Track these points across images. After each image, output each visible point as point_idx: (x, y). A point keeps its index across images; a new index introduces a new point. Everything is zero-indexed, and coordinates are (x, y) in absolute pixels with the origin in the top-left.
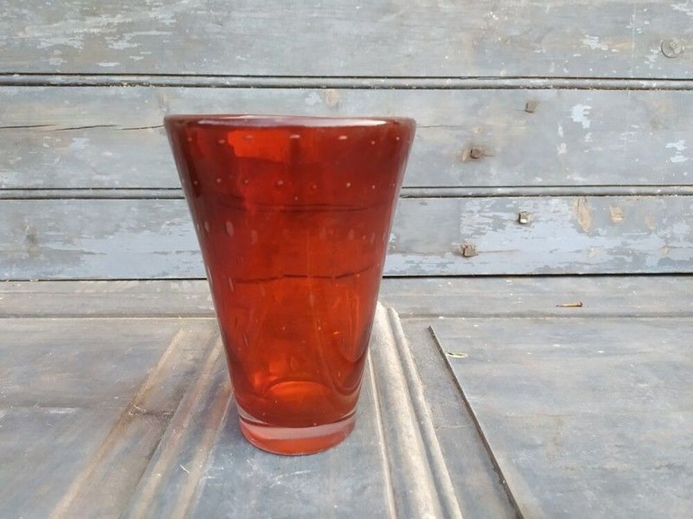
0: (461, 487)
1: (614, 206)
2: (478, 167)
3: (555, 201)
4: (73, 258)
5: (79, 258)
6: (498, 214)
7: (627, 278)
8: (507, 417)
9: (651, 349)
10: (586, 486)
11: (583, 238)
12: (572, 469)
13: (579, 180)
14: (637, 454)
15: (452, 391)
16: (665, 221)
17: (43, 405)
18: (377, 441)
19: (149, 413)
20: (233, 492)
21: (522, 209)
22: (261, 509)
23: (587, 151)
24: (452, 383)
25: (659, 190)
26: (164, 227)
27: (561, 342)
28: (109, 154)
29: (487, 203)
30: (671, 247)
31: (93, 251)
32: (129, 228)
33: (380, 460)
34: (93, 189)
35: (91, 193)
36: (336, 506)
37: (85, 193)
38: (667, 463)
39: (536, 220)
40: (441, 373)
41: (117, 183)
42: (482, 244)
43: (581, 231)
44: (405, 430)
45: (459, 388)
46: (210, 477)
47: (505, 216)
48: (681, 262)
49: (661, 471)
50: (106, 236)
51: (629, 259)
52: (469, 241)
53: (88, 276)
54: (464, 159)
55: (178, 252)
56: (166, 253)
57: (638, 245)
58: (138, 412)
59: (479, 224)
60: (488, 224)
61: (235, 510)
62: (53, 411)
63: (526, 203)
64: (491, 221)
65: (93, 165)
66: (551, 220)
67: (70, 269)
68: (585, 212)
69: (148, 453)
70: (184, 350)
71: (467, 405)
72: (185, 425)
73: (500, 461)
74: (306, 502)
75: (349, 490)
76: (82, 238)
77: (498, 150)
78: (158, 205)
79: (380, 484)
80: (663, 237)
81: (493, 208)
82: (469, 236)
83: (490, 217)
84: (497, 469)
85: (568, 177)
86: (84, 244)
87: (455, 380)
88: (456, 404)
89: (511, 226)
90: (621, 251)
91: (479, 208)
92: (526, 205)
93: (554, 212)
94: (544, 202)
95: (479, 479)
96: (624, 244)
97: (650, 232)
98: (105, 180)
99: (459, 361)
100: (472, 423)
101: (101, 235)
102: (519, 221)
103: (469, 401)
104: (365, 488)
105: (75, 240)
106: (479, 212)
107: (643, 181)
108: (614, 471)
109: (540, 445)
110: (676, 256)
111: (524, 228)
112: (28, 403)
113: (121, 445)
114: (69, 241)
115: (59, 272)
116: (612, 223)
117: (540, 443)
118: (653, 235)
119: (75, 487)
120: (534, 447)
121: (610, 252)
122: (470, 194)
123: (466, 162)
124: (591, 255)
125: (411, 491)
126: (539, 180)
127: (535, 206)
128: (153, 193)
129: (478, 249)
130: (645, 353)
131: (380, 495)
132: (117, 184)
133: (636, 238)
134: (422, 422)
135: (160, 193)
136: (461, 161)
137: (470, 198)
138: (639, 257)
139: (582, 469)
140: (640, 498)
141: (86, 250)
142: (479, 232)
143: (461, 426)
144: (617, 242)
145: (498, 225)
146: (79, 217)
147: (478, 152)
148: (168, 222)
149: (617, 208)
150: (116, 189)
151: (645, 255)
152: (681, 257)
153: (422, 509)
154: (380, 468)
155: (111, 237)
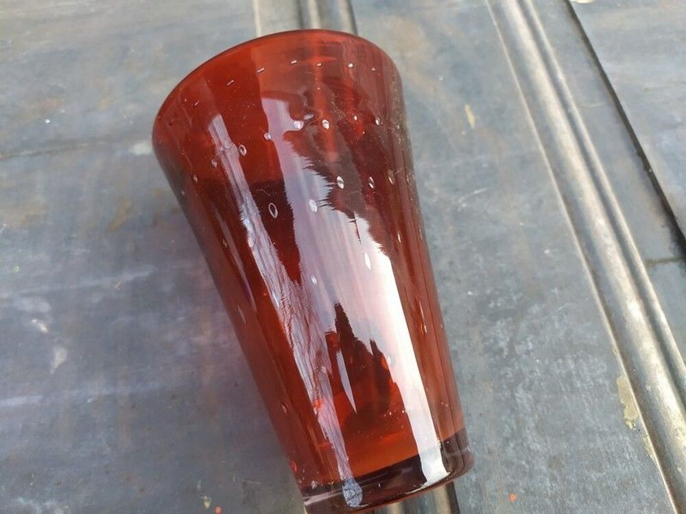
8: (647, 90)
15: (583, 54)
18: (536, 145)
22: (460, 234)
24: (582, 45)
36: (521, 224)
40: (567, 27)
44: (557, 125)
45: (593, 52)
71: (604, 76)
73: (646, 147)
74: (495, 222)
75: (528, 206)
79: (553, 196)
84: (641, 154)
87: (586, 39)
88: (590, 74)
100: (611, 99)
103: (607, 71)
104: (540, 201)
109: (681, 124)
117: (679, 120)
120: (674, 126)
125: (580, 199)
131: (556, 208)
143: (601, 105)
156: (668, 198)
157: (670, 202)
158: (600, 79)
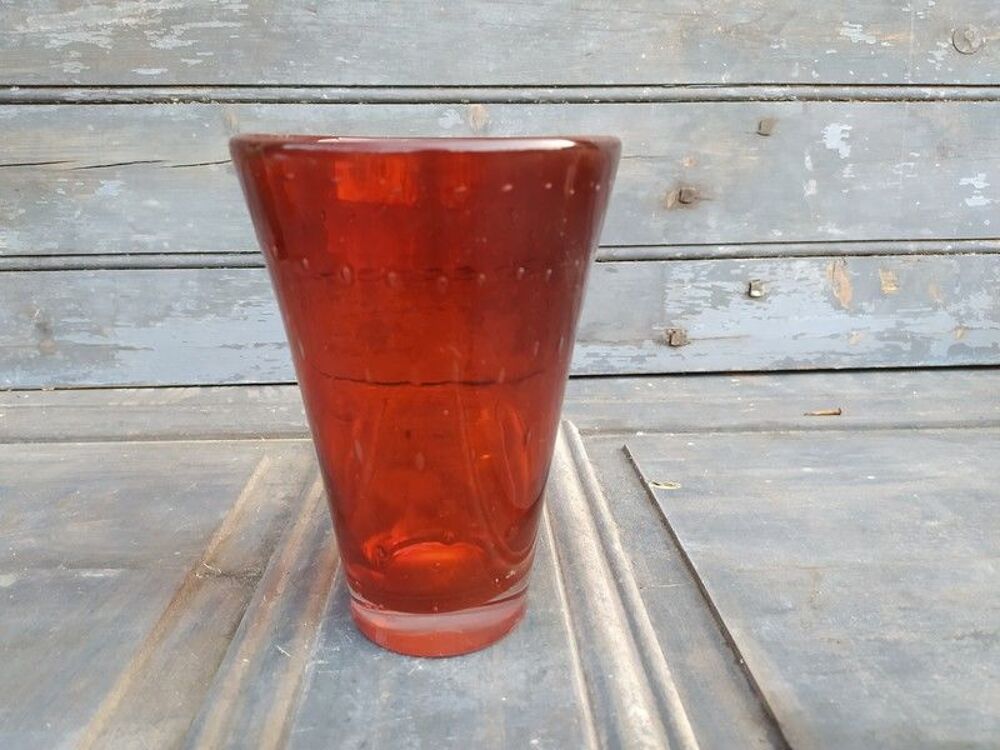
0: (680, 669)
1: (885, 270)
2: (689, 216)
3: (801, 263)
4: (104, 355)
5: (113, 356)
6: (718, 283)
7: (904, 374)
8: (739, 571)
9: (943, 473)
10: (859, 665)
11: (843, 316)
12: (838, 642)
13: (836, 232)
14: (929, 619)
15: (660, 536)
16: (957, 290)
17: (71, 566)
18: (558, 607)
19: (226, 575)
20: (354, 681)
21: (754, 276)
22: (397, 705)
23: (846, 191)
24: (660, 526)
25: (949, 247)
26: (236, 308)
27: (814, 464)
28: (153, 203)
29: (704, 268)
30: (967, 328)
31: (132, 344)
32: (187, 312)
33: (564, 633)
34: (131, 254)
35: (129, 260)
36: (504, 699)
37: (119, 260)
38: (972, 630)
39: (774, 292)
40: (645, 512)
41: (166, 245)
42: (696, 327)
43: (837, 306)
44: (597, 591)
45: (671, 532)
46: (320, 662)
47: (730, 286)
48: (981, 350)
49: (964, 642)
50: (152, 323)
51: (907, 347)
52: (677, 324)
53: (128, 382)
54: (669, 205)
55: (257, 345)
56: (239, 347)
57: (918, 326)
58: (210, 573)
59: (691, 298)
60: (705, 299)
61: (360, 707)
62: (87, 574)
63: (759, 267)
64: (708, 294)
65: (131, 219)
66: (795, 291)
67: (100, 372)
68: (844, 279)
69: (226, 630)
70: (272, 485)
71: (683, 555)
72: (280, 590)
73: (735, 633)
74: (461, 694)
75: (522, 676)
76: (117, 326)
77: (719, 190)
78: (226, 277)
79: (566, 667)
80: (956, 314)
81: (712, 275)
82: (677, 317)
83: (706, 289)
84: (730, 643)
85: (820, 229)
86: (121, 335)
87: (664, 521)
88: (667, 555)
89: (737, 301)
90: (896, 335)
91: (692, 275)
92: (760, 270)
93: (800, 280)
94: (785, 265)
95: (706, 659)
96: (900, 324)
97: (936, 307)
98: (150, 242)
99: (670, 494)
100: (692, 581)
101: (145, 321)
102: (749, 294)
103: (685, 550)
104: (544, 672)
105: (107, 330)
106: (692, 281)
107: (927, 233)
108: (897, 643)
109: (790, 609)
110: (974, 341)
111: (756, 303)
112: (49, 564)
113: (187, 620)
114: (98, 332)
115: (85, 376)
116: (884, 296)
117: (790, 606)
118: (941, 312)
119: (125, 681)
120: (784, 611)
121: (880, 337)
122: (678, 255)
123: (671, 208)
124: (853, 341)
125: (611, 676)
126: (777, 234)
127: (772, 272)
128: (220, 259)
129: (690, 335)
130: (934, 478)
131: (567, 682)
132: (167, 247)
133: (916, 315)
134: (621, 581)
135: (229, 259)
136: (665, 208)
137: (679, 262)
138: (921, 343)
139: (852, 642)
140: (936, 681)
141: (122, 343)
142: (692, 311)
143: (677, 586)
144: (888, 322)
145: (720, 299)
146: (112, 295)
147: (690, 193)
148: (242, 302)
149: (890, 273)
150: (166, 254)
151: (929, 340)
152: (982, 341)
153: (627, 701)
154: (565, 646)
155: (159, 324)
156: (768, 697)
157: (770, 703)
158: (680, 560)
